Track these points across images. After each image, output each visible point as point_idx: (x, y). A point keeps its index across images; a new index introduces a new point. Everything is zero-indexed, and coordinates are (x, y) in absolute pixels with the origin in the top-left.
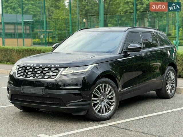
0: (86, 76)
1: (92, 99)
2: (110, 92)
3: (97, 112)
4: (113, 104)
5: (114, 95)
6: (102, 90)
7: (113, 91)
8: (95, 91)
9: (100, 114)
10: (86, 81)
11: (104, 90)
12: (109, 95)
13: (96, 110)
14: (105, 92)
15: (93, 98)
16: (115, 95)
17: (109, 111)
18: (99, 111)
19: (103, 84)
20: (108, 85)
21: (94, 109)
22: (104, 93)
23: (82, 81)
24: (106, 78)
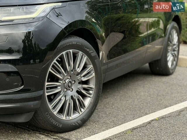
0: (32, 29)
1: (47, 84)
2: (85, 67)
3: (55, 113)
4: (90, 94)
5: (92, 75)
6: (69, 65)
7: (91, 67)
8: (53, 66)
9: (63, 117)
10: (33, 42)
11: (72, 63)
12: (82, 75)
13: (54, 108)
14: (74, 67)
15: (48, 81)
16: (94, 74)
17: (82, 110)
18: (61, 111)
19: (71, 51)
20: (80, 53)
21: (50, 106)
22: (72, 71)
23: (24, 41)
24: (78, 38)
